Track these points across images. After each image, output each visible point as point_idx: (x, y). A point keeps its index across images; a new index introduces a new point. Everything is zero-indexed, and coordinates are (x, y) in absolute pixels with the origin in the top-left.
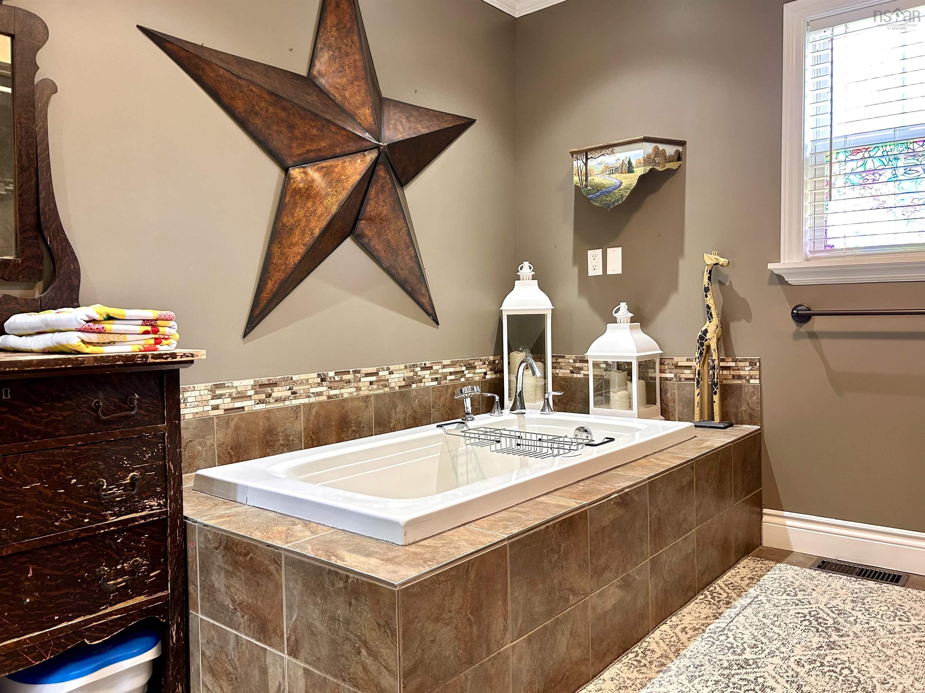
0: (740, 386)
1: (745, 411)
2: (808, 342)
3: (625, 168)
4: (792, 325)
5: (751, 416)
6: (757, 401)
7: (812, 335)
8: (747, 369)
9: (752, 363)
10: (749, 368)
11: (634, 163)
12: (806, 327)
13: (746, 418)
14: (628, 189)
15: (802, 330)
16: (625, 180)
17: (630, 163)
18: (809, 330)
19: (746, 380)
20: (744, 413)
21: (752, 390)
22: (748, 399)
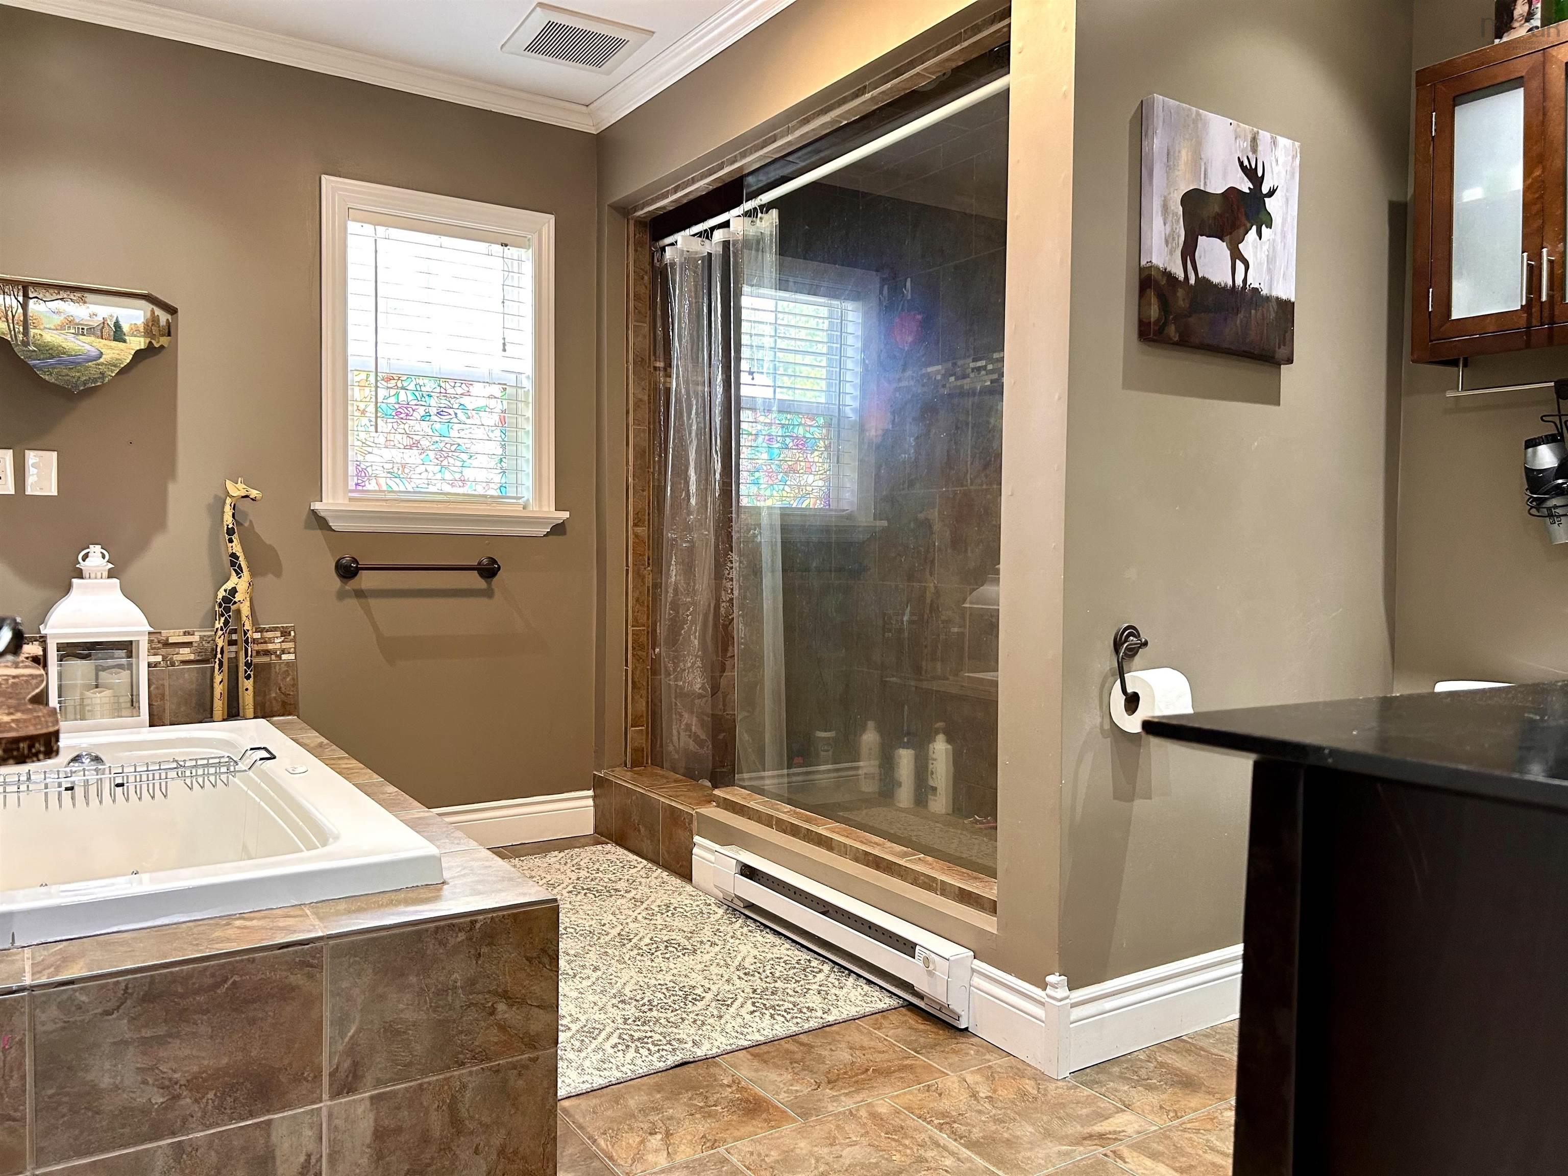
0: (268, 666)
1: (275, 698)
2: (353, 602)
3: (109, 331)
4: (337, 582)
5: (284, 704)
6: (292, 683)
7: (360, 594)
8: (277, 641)
9: (285, 633)
10: (280, 640)
11: (126, 328)
12: (352, 584)
13: (276, 707)
14: (115, 366)
15: (347, 588)
16: (109, 351)
17: (117, 325)
18: (356, 587)
19: (277, 656)
20: (274, 702)
21: (284, 668)
22: (279, 681)
